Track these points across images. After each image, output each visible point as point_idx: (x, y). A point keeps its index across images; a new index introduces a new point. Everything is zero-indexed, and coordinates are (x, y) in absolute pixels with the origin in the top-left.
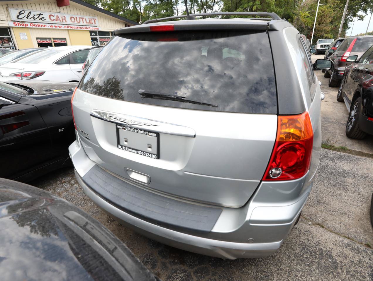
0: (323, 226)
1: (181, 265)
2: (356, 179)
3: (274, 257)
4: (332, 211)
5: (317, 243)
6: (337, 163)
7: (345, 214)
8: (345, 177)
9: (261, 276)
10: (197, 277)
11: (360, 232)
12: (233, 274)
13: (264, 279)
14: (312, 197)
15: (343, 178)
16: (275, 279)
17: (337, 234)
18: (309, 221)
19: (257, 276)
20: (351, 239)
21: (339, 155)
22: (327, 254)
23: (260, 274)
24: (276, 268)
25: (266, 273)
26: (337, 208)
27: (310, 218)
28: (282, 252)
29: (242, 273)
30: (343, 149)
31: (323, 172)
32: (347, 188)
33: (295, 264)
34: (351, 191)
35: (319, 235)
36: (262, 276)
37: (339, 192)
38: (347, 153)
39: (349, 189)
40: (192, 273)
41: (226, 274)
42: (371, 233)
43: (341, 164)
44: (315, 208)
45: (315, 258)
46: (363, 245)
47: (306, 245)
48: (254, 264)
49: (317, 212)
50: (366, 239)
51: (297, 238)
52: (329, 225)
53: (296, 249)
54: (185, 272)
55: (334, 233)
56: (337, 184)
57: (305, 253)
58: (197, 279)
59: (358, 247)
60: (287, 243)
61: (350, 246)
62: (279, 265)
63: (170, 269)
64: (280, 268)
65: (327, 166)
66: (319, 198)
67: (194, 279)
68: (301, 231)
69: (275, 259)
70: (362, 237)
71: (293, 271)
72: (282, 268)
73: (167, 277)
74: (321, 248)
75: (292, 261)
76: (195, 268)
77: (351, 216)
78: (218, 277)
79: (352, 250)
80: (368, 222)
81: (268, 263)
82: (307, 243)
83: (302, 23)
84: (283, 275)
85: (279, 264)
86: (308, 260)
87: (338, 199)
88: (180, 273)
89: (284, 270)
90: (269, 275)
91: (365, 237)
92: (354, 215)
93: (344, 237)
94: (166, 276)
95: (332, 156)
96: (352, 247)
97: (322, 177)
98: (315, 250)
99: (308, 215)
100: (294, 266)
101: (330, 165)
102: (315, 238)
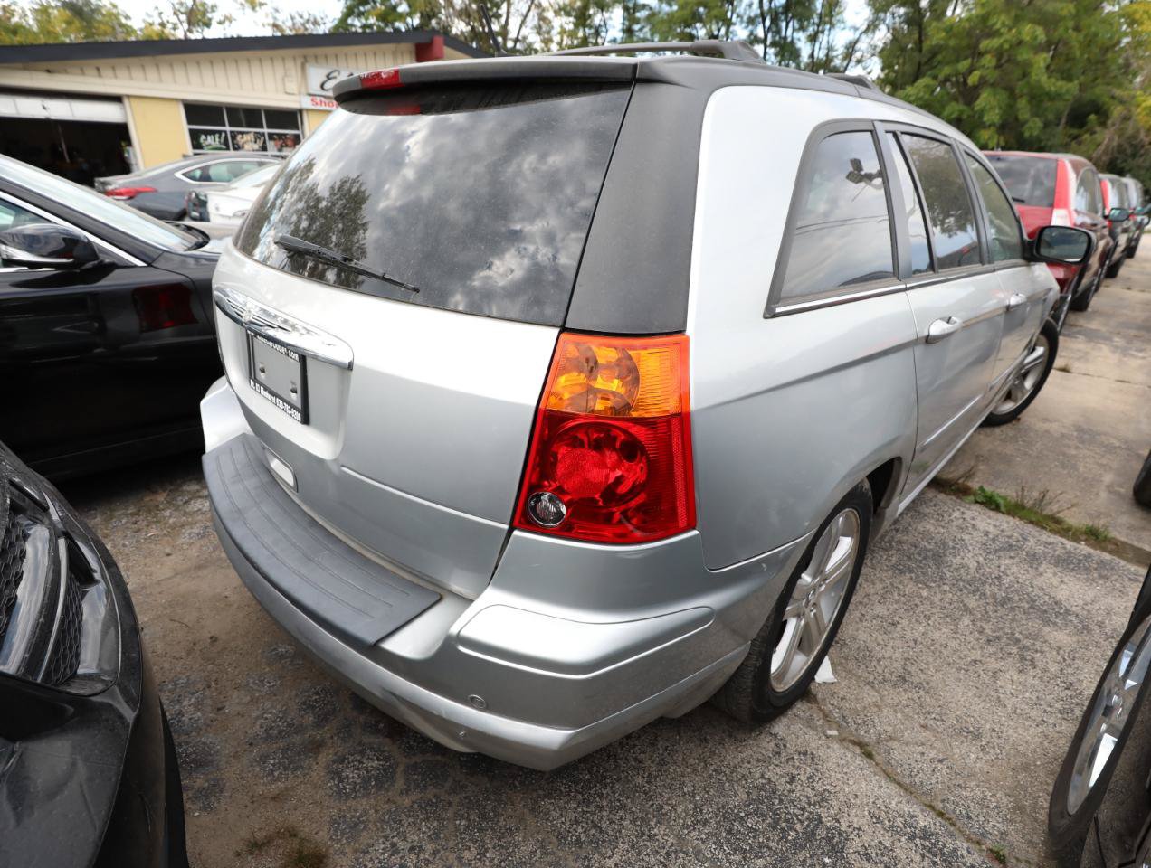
0: (874, 753)
1: (388, 739)
2: (1087, 638)
3: (651, 796)
4: (933, 716)
5: (815, 795)
6: (1041, 574)
7: (977, 736)
8: (1047, 622)
9: (582, 835)
10: (407, 781)
11: (997, 807)
12: (505, 804)
13: (584, 846)
14: (891, 658)
15: (1037, 623)
16: (616, 858)
17: (906, 790)
18: (835, 726)
19: (569, 832)
20: (949, 819)
21: (1070, 552)
22: (829, 840)
23: (580, 830)
24: (638, 829)
25: (601, 832)
26: (958, 713)
27: (844, 717)
28: (685, 790)
29: (533, 810)
30: (1094, 536)
31: (974, 593)
32: (1032, 661)
33: (703, 836)
34: (1045, 670)
35: (839, 776)
36: (583, 837)
37: (994, 665)
38: (1104, 550)
39: (1039, 664)
40: (401, 768)
41: (487, 799)
42: (1036, 820)
43: (1055, 581)
44: (877, 691)
45: (782, 838)
46: (981, 850)
47: (774, 793)
48: (579, 797)
49: (877, 706)
50: (1004, 834)
51: (760, 764)
52: (896, 755)
53: (736, 794)
54: (386, 759)
55: (899, 784)
56: (1005, 640)
57: (756, 814)
58: (405, 787)
59: (955, 850)
60: (715, 770)
61: (929, 840)
62: (653, 823)
63: (354, 742)
64: (649, 831)
65: (999, 578)
66: (913, 669)
67: (396, 785)
68: (785, 746)
69: (651, 803)
70: (995, 825)
71: (686, 853)
72: (655, 835)
73: (335, 757)
74: (819, 815)
75: (699, 826)
76: (418, 759)
77: (994, 748)
78: (460, 799)
79: (927, 854)
80: (1048, 784)
81: (623, 807)
82: (781, 788)
83: (1138, 131)
84: (648, 855)
85: (655, 820)
86: (754, 837)
87: (978, 686)
88: (371, 759)
89: (658, 840)
90: (604, 841)
91: (1003, 828)
92: (1007, 747)
93: (926, 805)
94: (335, 754)
95: (1040, 549)
96: (935, 845)
97: (965, 605)
98: (794, 814)
99: (840, 708)
100: (697, 839)
101: (1013, 574)
102: (820, 779)
